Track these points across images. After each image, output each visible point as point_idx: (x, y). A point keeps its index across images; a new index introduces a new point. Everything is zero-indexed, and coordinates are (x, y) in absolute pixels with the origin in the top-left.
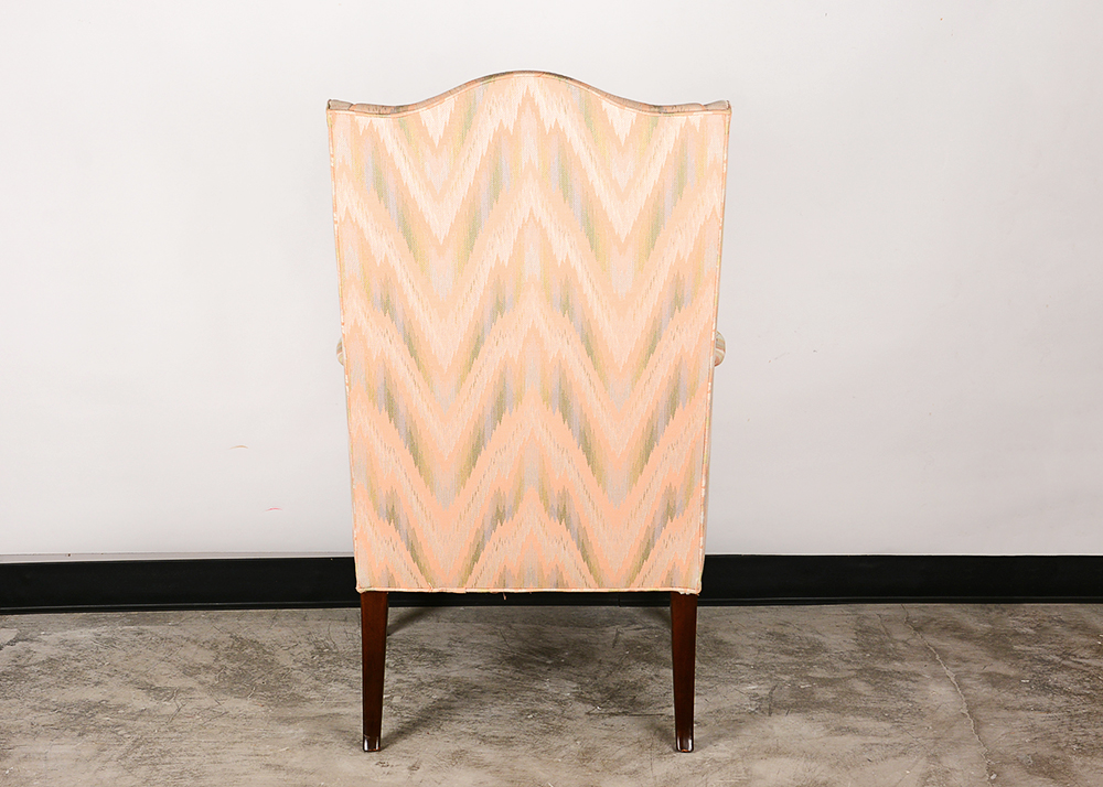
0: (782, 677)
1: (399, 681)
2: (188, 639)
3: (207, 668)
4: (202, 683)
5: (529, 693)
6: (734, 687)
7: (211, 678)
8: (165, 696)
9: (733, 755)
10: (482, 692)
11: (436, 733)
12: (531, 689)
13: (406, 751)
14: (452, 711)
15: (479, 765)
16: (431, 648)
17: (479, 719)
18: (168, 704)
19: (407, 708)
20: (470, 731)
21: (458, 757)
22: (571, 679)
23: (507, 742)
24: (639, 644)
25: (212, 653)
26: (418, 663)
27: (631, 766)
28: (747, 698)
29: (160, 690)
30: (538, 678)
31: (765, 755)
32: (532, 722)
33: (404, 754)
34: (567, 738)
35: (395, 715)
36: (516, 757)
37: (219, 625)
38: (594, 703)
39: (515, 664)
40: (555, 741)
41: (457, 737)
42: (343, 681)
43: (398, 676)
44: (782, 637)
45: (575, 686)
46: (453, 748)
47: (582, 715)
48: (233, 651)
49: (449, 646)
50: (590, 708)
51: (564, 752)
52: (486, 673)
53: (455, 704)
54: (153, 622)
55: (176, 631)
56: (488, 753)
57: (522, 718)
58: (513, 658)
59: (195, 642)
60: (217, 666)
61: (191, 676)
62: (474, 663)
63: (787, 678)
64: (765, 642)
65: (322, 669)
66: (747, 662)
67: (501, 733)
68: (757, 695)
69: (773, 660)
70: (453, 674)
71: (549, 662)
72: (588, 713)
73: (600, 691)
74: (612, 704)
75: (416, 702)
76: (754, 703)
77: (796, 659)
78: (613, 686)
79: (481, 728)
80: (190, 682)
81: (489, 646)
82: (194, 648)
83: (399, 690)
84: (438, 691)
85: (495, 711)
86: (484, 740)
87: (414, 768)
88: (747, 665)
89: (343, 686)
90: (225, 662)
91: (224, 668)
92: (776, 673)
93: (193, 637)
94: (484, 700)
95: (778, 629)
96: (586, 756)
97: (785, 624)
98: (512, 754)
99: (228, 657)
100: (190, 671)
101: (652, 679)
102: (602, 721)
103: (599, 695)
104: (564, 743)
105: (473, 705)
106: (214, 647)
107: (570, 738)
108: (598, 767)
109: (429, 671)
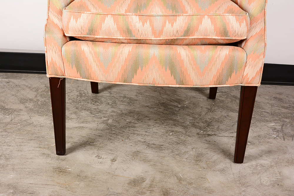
0: (285, 120)
1: (113, 112)
2: (27, 86)
3: (31, 100)
4: (26, 107)
5: (170, 121)
6: (264, 123)
7: (30, 105)
8: (8, 113)
9: (271, 162)
10: (149, 120)
11: (127, 140)
12: (171, 119)
13: (111, 150)
14: (135, 129)
15: (145, 160)
16: (129, 96)
17: (147, 134)
18: (8, 117)
19: (114, 126)
20: (142, 140)
21: (136, 154)
22: (189, 115)
23: (159, 148)
24: (219, 100)
25: (35, 93)
26: (122, 103)
27: (221, 166)
28: (271, 130)
29: (7, 109)
30: (174, 114)
31: (287, 164)
32: (172, 137)
33: (110, 152)
34: (189, 147)
35: (109, 129)
36: (164, 157)
37: (42, 81)
38: (200, 128)
39: (164, 106)
40: (183, 148)
41: (136, 143)
42: (88, 110)
43: (112, 109)
44: (280, 100)
45: (191, 119)
46: (134, 149)
47: (195, 135)
48: (44, 93)
49: (136, 96)
50: (198, 131)
51: (187, 156)
52: (151, 110)
53: (136, 125)
54: (15, 78)
55: (23, 82)
56: (150, 154)
57: (167, 134)
58: (163, 103)
59: (30, 88)
60: (35, 100)
61: (23, 103)
62: (146, 105)
63: (288, 120)
64: (273, 102)
65: (80, 104)
66: (267, 111)
67: (157, 143)
68: (275, 129)
69: (279, 111)
70: (137, 110)
71: (179, 106)
72: (198, 134)
73: (203, 122)
74: (209, 129)
75: (119, 123)
76: (275, 133)
77: (290, 111)
78: (208, 120)
79: (148, 139)
80: (21, 107)
81: (153, 97)
82: (28, 90)
83: (112, 116)
84: (129, 117)
85: (155, 130)
86: (149, 146)
87: (113, 160)
88: (268, 113)
89: (88, 113)
90: (39, 98)
91: (38, 100)
92: (282, 117)
93: (30, 86)
94: (150, 123)
95: (278, 96)
96: (198, 158)
97: (280, 94)
98: (162, 155)
99: (41, 95)
100: (23, 101)
101: (226, 117)
102: (205, 139)
103: (202, 124)
104: (187, 150)
105: (145, 126)
106: (37, 90)
107: (190, 147)
108: (205, 166)
109: (127, 108)
